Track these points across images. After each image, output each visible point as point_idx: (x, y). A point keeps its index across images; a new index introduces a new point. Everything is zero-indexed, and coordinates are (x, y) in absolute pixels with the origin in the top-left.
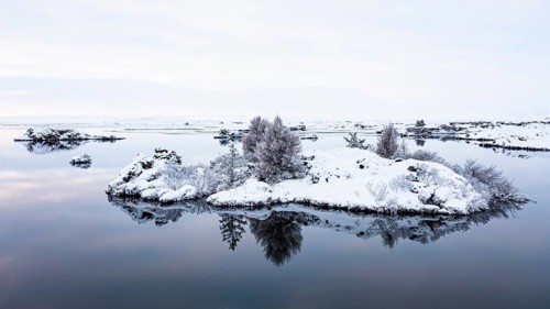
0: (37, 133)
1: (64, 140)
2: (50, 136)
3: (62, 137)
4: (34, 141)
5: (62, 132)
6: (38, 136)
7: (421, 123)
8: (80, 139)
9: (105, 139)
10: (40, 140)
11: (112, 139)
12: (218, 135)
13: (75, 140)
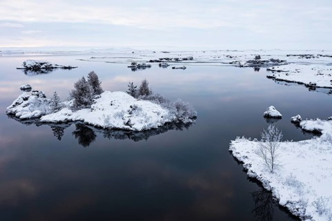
0: (28, 65)
1: (43, 68)
2: (35, 66)
3: (42, 67)
4: (27, 69)
5: (42, 64)
6: (29, 66)
7: (258, 57)
8: (52, 68)
9: (65, 68)
10: (30, 69)
11: (69, 68)
12: (130, 65)
13: (49, 68)
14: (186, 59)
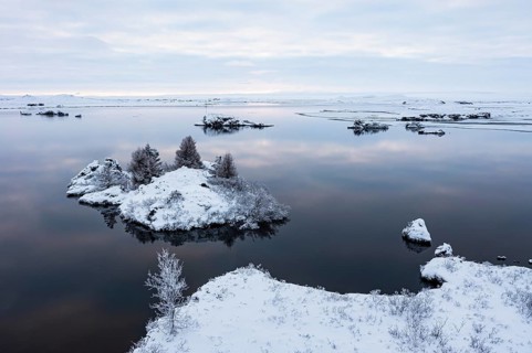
0: (208, 120)
1: (227, 126)
2: (216, 122)
3: (225, 123)
4: (207, 126)
5: (225, 120)
6: (209, 123)
8: (239, 125)
9: (255, 126)
10: (209, 126)
11: (260, 127)
12: (352, 125)
13: (235, 126)
14: (476, 117)
